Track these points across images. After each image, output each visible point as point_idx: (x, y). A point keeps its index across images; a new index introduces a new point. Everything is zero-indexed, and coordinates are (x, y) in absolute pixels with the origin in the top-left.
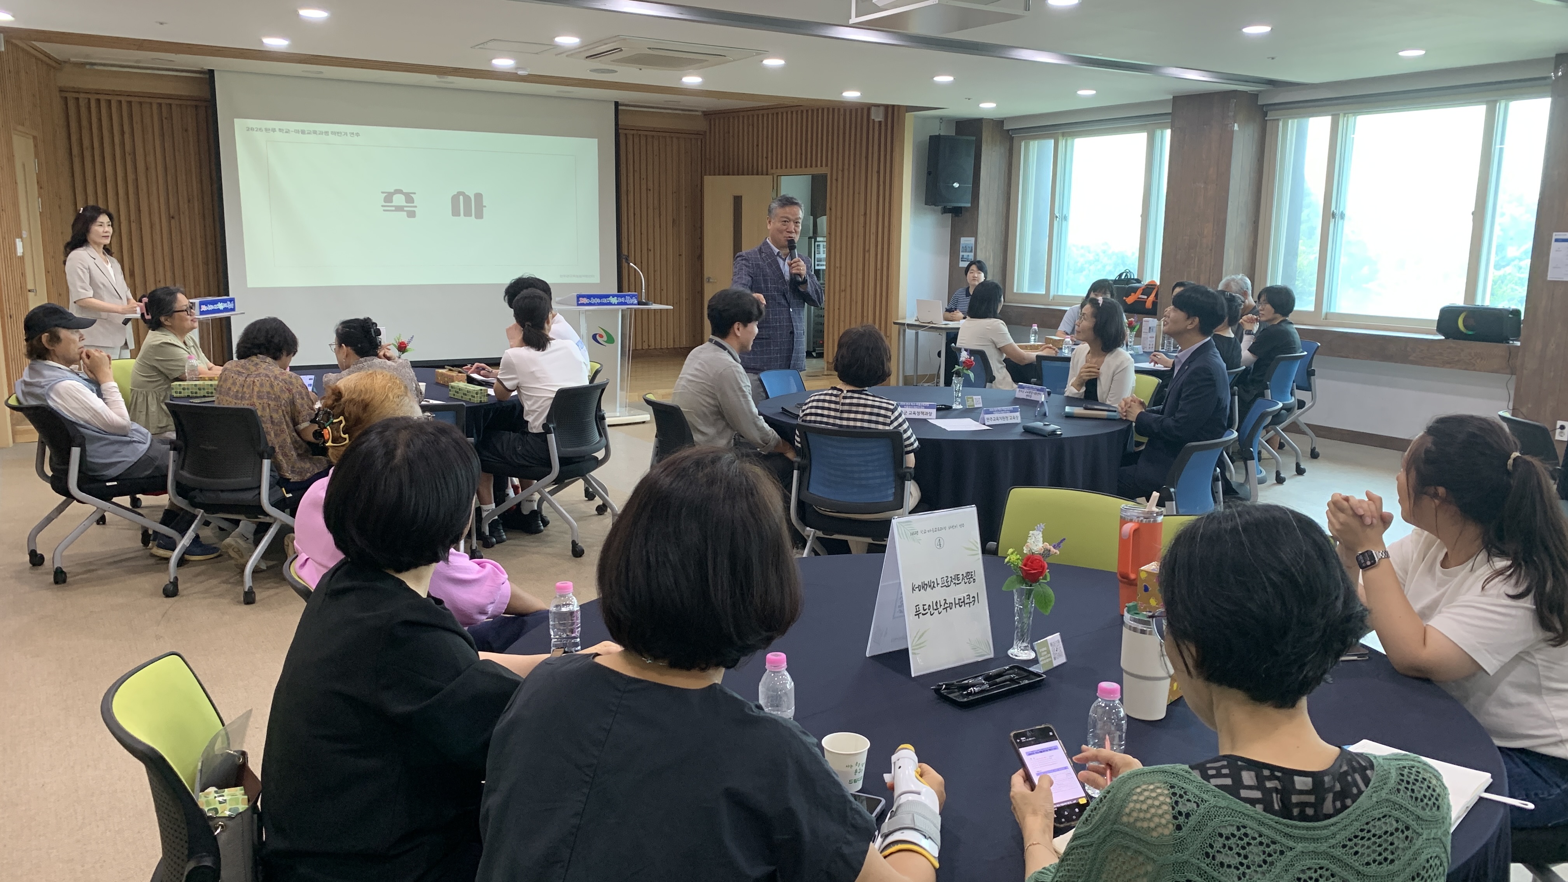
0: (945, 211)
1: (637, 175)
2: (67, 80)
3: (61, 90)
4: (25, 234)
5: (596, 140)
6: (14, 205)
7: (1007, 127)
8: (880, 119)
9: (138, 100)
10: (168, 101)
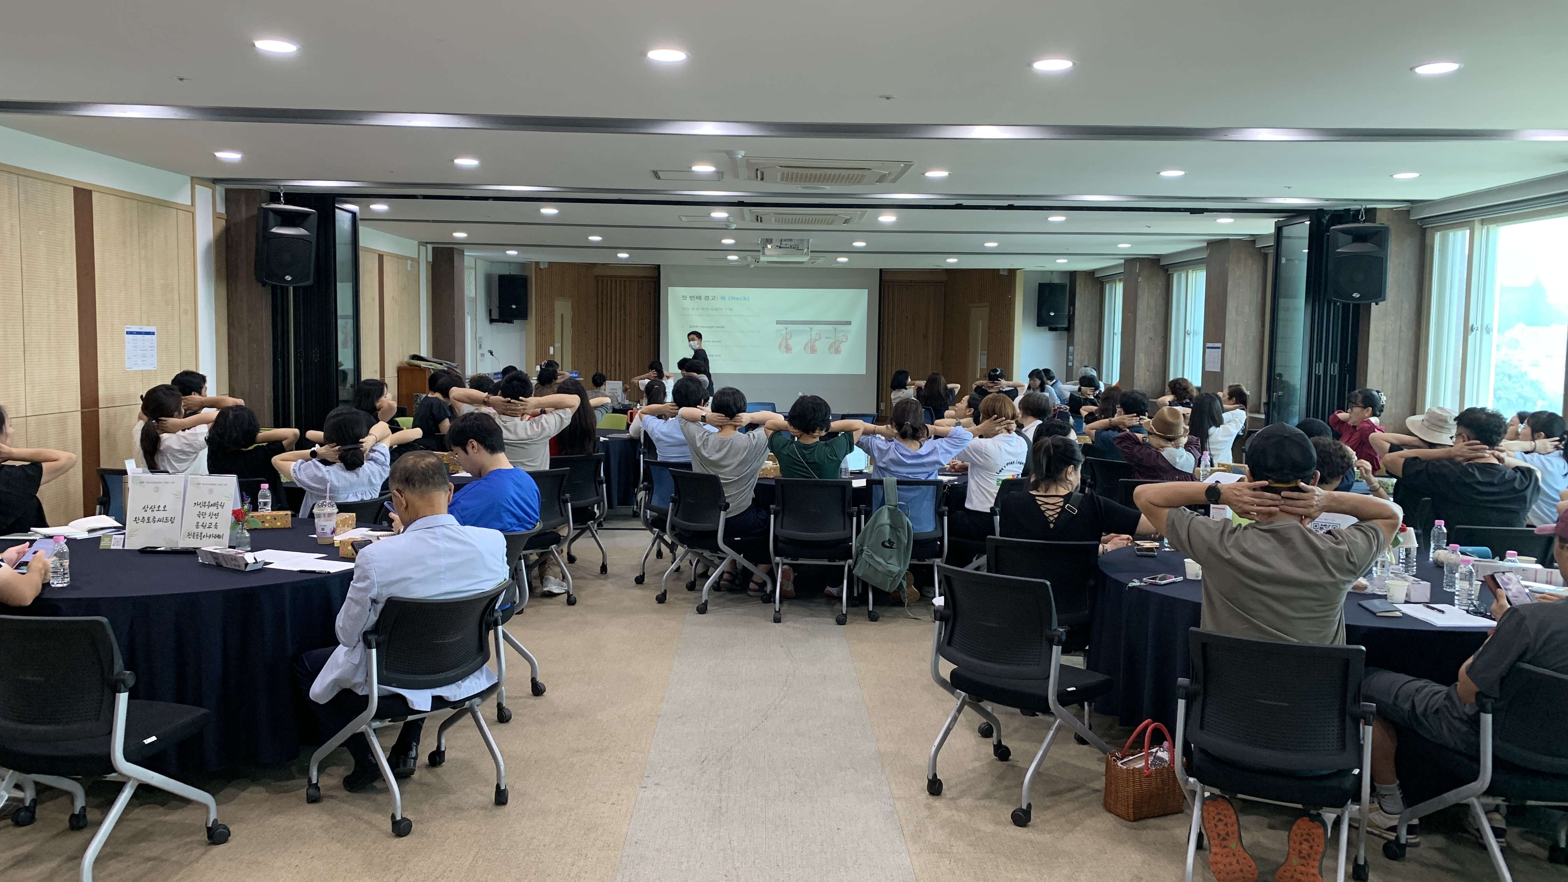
0: (1051, 329)
1: (899, 309)
2: (597, 272)
3: (596, 277)
4: (558, 345)
5: (867, 290)
6: (551, 332)
7: (1097, 275)
8: (1005, 273)
9: (629, 279)
10: (642, 279)
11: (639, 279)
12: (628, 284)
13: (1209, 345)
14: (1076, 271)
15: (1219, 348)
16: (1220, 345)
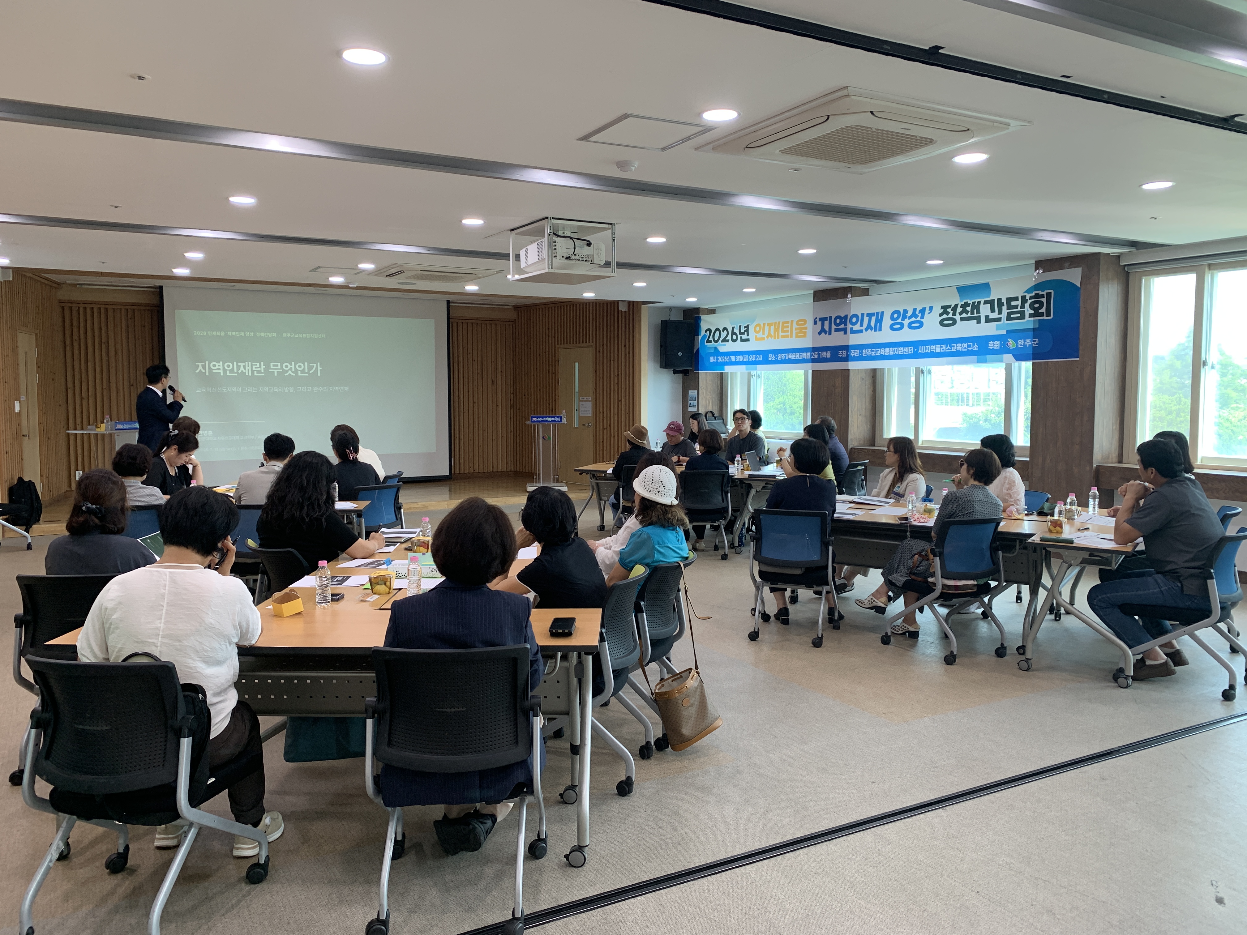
0: (675, 372)
1: (465, 350)
2: (64, 295)
3: (60, 301)
4: (23, 398)
6: (15, 379)
8: (626, 307)
9: (112, 307)
10: (132, 307)
11: (127, 307)
12: (110, 313)
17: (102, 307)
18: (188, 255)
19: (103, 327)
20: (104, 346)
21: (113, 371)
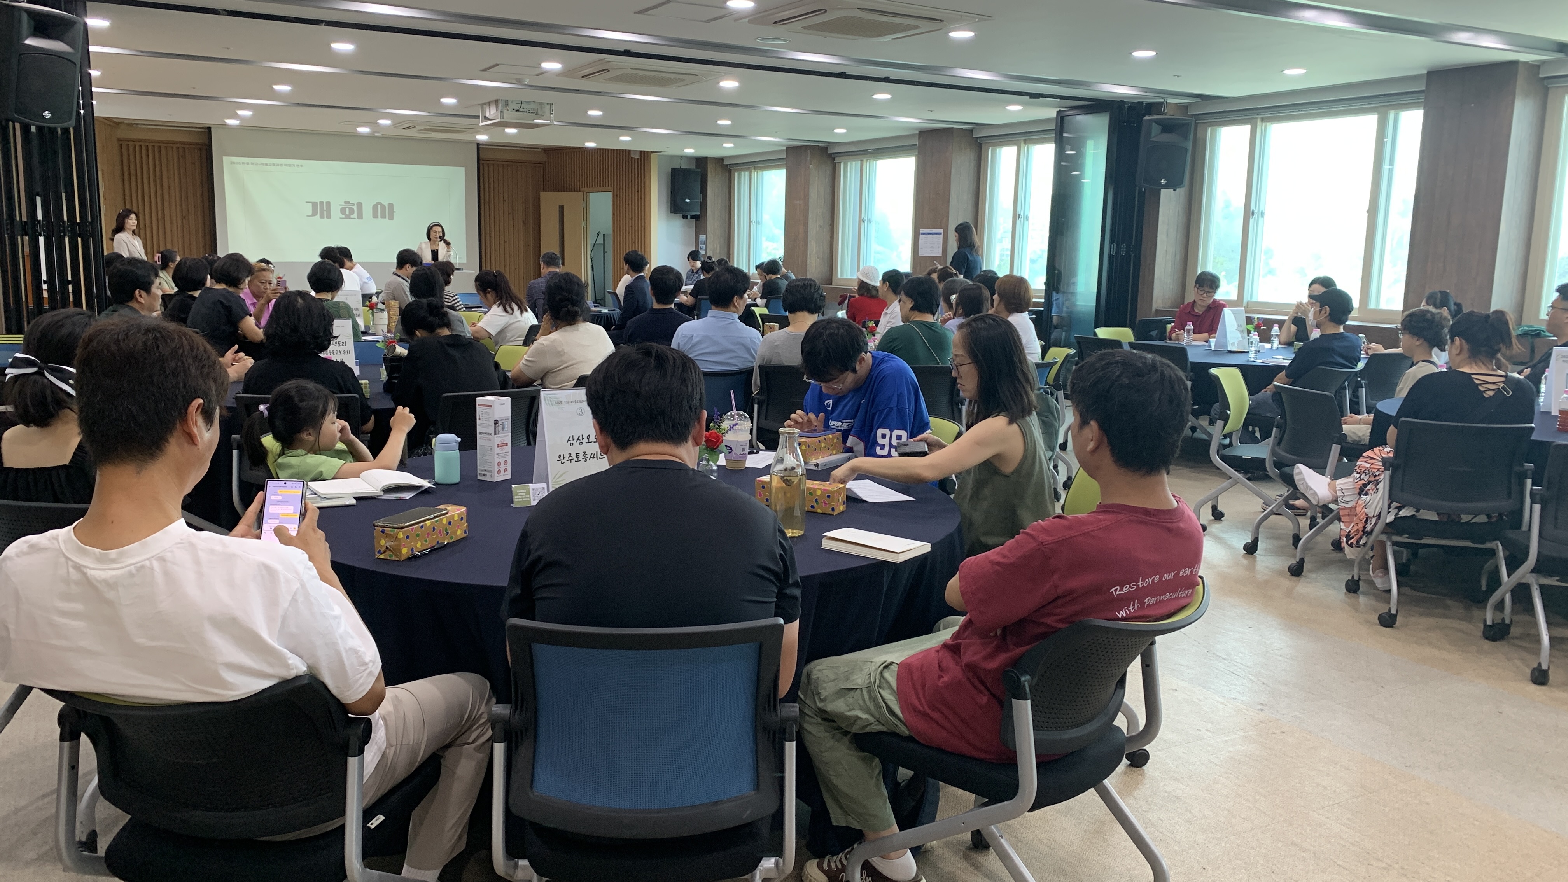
0: (683, 217)
1: (496, 191)
3: (119, 140)
5: (464, 168)
7: (725, 163)
8: (637, 157)
9: (165, 145)
10: (183, 146)
11: (178, 145)
12: (163, 151)
13: (922, 231)
14: (706, 158)
15: (941, 233)
16: (941, 231)
17: (157, 145)
18: (277, 87)
19: (157, 163)
20: (158, 181)
21: (166, 204)
